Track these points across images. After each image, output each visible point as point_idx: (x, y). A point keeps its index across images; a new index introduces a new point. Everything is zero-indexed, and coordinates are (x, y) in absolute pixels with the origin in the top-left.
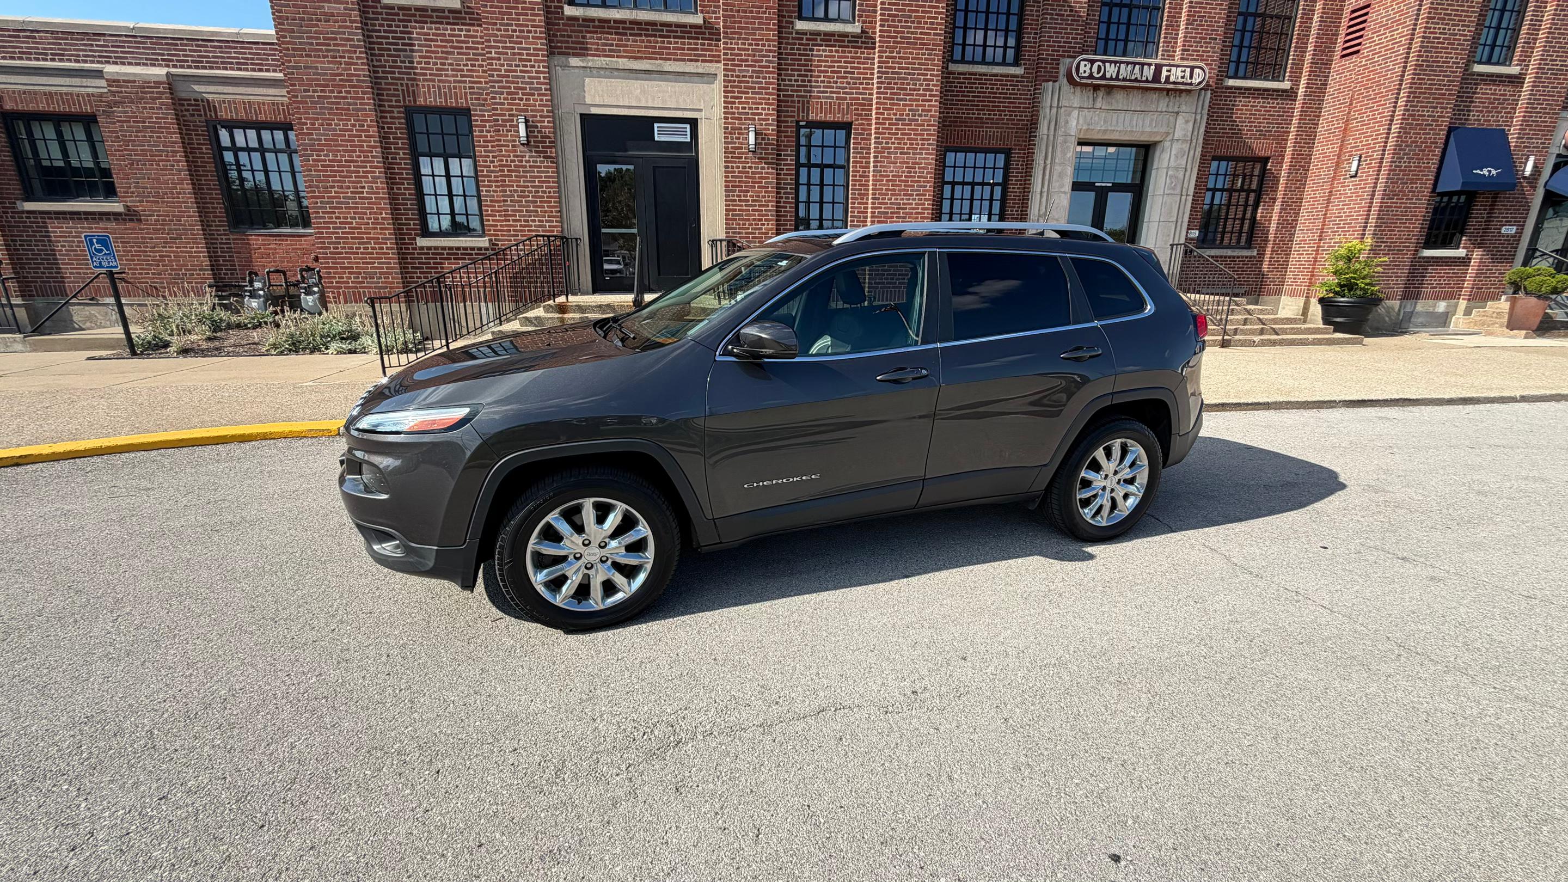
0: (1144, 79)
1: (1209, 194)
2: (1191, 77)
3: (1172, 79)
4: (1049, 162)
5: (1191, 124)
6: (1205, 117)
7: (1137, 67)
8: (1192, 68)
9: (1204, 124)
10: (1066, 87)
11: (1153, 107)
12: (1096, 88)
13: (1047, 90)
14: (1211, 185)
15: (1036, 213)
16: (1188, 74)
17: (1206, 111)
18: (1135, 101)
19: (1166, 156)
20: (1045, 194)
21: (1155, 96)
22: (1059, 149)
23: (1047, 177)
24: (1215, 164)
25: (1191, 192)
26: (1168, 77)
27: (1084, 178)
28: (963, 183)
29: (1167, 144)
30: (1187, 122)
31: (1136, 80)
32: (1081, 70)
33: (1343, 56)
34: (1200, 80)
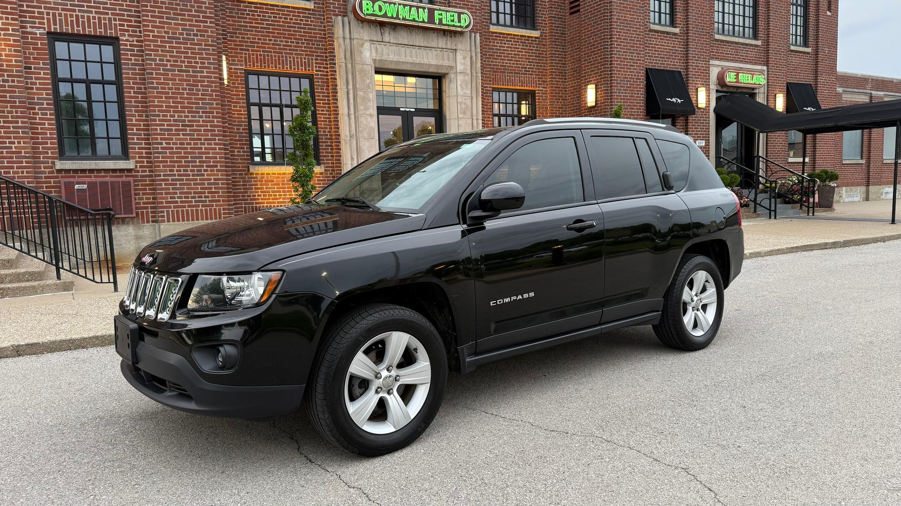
0: (421, 20)
1: (496, 119)
2: (459, 21)
3: (444, 22)
4: (351, 87)
5: (468, 60)
6: (479, 55)
7: (413, 9)
8: (459, 14)
9: (479, 61)
10: (354, 22)
11: (434, 44)
12: (382, 24)
13: (338, 23)
14: (496, 111)
15: (348, 134)
16: (456, 19)
17: (479, 50)
18: (418, 39)
19: (453, 85)
20: (353, 117)
21: (434, 35)
22: (358, 77)
23: (352, 101)
24: (496, 94)
25: (480, 117)
26: (440, 20)
27: (388, 104)
28: (271, 105)
29: (452, 76)
30: (464, 58)
31: (414, 20)
32: (364, 8)
33: (571, 14)
34: (467, 23)
